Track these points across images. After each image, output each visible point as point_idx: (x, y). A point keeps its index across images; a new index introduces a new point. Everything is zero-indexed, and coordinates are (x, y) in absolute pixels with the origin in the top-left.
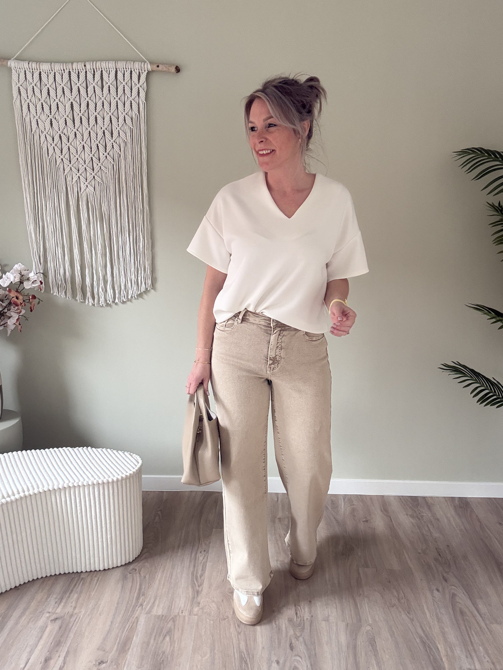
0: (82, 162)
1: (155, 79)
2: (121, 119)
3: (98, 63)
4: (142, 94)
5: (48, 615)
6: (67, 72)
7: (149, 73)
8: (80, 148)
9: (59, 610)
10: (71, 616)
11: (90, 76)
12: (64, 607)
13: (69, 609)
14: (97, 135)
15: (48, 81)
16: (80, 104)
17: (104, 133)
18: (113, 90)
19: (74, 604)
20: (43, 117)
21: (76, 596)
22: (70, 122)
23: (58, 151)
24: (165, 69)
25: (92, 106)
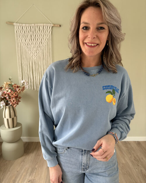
0: (33, 51)
1: (54, 28)
2: (44, 39)
3: (39, 24)
4: (50, 33)
5: (27, 180)
6: (30, 26)
7: (52, 27)
8: (33, 47)
9: (30, 178)
10: (34, 180)
11: (36, 28)
12: (32, 177)
13: (33, 178)
14: (38, 43)
15: (24, 29)
16: (33, 35)
17: (40, 43)
18: (42, 31)
19: (34, 176)
20: (23, 39)
21: (34, 174)
22: (30, 40)
23: (27, 48)
24: (57, 26)
25: (36, 36)
